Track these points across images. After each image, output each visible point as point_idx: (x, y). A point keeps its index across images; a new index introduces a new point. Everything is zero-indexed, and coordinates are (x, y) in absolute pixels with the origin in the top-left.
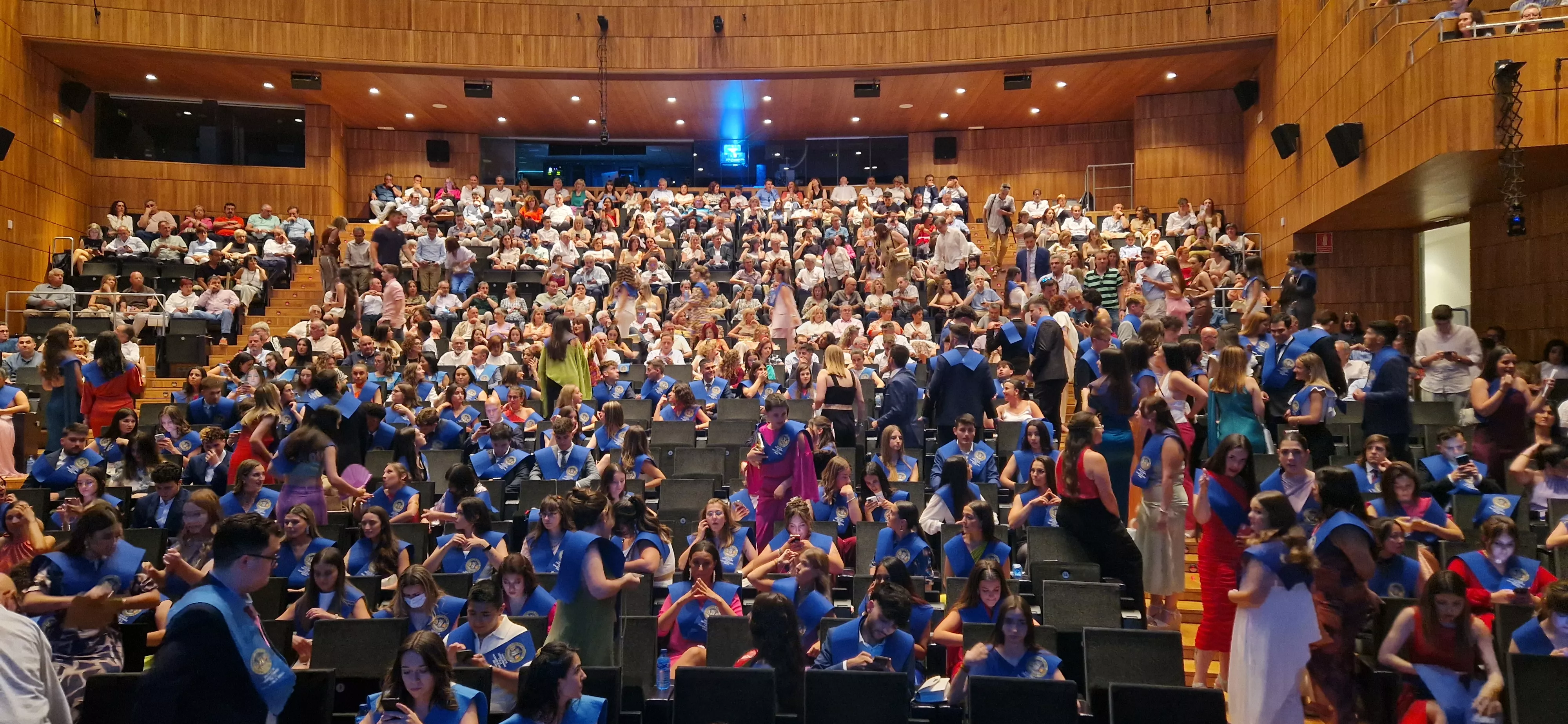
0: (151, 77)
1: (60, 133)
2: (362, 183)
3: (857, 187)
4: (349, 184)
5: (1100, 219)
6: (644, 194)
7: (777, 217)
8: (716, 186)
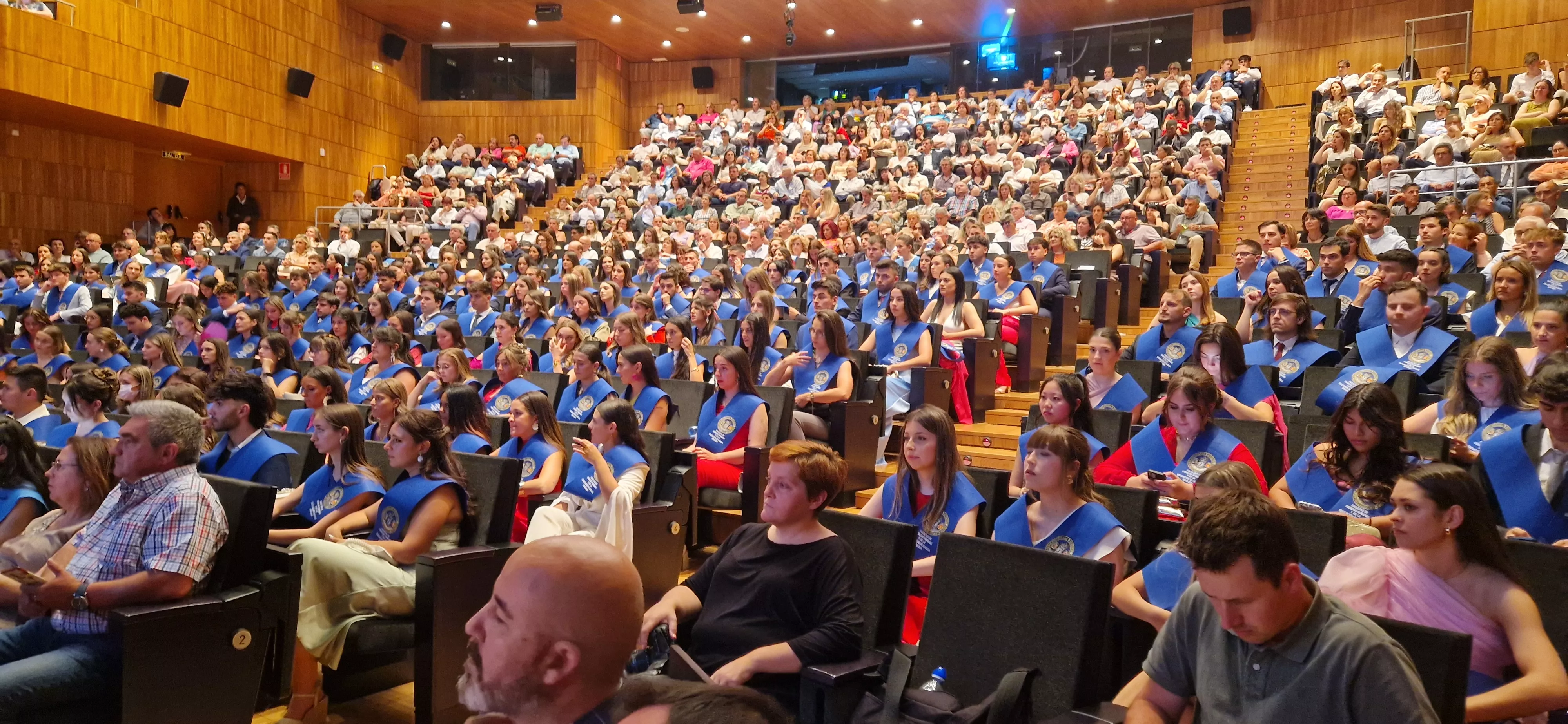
0: (446, 25)
1: (381, 79)
2: (641, 114)
3: (1125, 79)
4: (630, 116)
5: (1416, 89)
6: (893, 106)
7: (1018, 119)
8: (962, 90)
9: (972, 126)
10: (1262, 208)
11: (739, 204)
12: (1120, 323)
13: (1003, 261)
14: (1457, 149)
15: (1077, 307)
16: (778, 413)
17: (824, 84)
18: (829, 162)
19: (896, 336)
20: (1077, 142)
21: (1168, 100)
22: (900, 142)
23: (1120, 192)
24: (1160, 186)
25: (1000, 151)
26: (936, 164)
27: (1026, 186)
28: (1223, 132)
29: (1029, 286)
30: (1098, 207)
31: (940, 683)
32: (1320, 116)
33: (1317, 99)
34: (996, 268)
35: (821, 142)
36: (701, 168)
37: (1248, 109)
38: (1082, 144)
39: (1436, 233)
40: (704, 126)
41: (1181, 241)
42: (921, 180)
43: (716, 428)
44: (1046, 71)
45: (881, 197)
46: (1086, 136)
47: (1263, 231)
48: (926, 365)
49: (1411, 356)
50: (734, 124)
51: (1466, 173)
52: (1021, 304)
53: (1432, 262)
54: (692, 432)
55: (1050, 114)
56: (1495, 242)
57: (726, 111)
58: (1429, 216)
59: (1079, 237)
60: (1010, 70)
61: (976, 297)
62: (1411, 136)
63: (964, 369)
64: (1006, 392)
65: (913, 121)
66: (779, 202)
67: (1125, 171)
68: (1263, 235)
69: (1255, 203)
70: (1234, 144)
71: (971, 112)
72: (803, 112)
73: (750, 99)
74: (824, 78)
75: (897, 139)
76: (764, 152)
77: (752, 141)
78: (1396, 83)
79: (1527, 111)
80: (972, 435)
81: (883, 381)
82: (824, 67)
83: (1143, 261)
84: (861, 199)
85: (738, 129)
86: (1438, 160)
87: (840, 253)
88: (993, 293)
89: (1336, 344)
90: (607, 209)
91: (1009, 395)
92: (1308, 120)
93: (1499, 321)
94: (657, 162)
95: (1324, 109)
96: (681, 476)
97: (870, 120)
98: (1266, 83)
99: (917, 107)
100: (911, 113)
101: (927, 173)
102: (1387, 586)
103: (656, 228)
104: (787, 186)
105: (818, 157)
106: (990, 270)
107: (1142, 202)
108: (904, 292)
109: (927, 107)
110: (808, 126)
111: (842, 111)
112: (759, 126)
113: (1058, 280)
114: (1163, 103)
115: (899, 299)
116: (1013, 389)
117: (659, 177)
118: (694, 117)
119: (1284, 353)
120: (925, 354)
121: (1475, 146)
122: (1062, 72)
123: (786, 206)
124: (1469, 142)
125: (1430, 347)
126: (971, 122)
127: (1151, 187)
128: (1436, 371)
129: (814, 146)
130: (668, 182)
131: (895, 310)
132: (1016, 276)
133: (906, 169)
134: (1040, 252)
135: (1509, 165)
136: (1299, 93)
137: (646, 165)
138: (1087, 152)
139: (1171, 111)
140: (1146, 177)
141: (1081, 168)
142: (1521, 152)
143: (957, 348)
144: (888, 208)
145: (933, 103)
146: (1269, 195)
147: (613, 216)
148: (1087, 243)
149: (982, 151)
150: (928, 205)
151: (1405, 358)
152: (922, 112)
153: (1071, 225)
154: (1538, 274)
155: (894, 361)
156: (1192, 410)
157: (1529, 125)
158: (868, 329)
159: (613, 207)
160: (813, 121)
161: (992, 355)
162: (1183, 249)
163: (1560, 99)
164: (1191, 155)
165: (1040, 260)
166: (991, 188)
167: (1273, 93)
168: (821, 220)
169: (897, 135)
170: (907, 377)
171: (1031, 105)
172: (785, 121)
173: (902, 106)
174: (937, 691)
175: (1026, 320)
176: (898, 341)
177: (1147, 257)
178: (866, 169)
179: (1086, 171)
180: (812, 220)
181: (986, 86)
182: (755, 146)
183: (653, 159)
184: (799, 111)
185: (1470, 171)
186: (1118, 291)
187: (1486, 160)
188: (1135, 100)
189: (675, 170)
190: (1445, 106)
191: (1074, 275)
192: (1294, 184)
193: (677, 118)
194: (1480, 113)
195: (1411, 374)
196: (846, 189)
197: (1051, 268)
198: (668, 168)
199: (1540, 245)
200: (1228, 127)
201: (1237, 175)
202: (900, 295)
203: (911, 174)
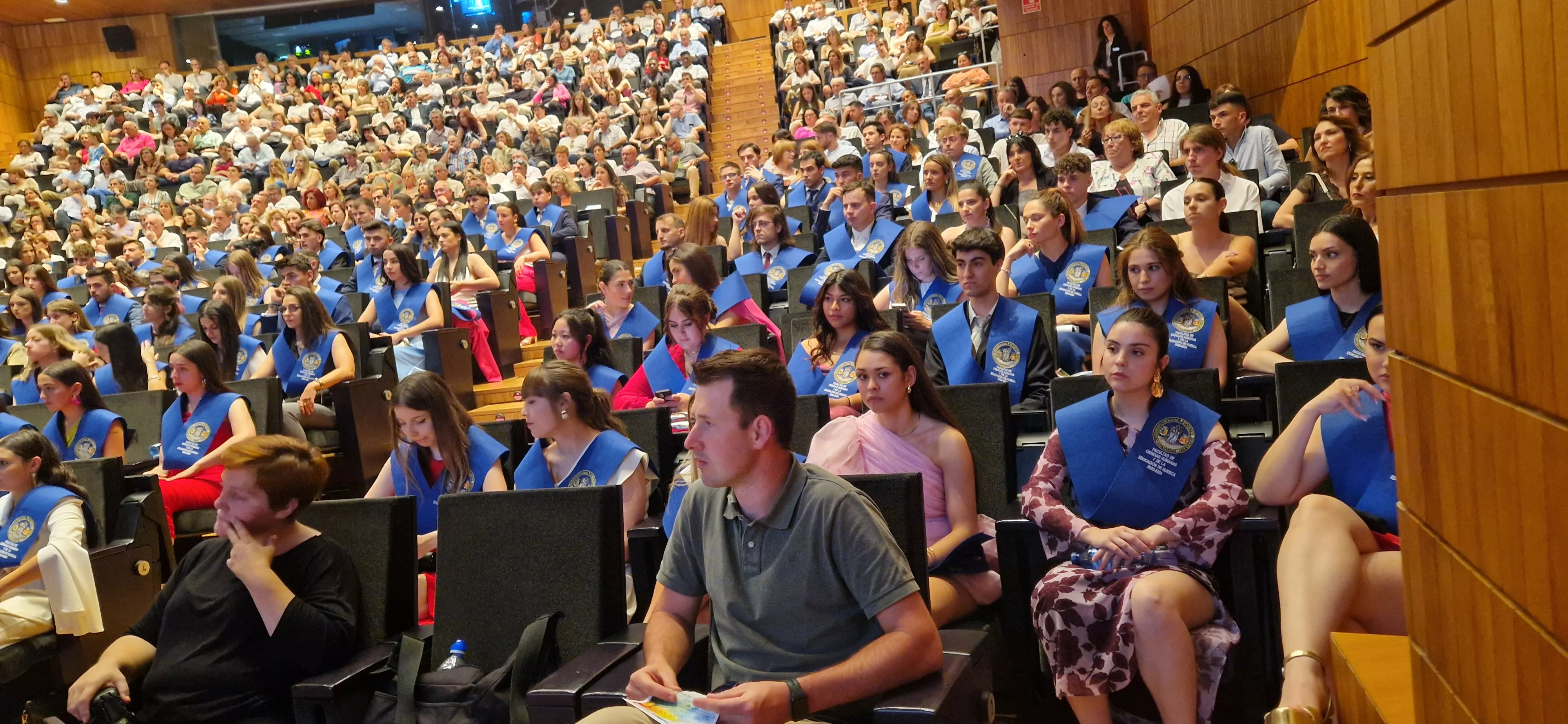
2: (42, 88)
3: (604, 20)
4: (27, 91)
5: (849, 17)
6: (366, 59)
7: (505, 65)
8: (441, 39)
9: (458, 76)
10: (744, 136)
11: (196, 183)
12: (635, 257)
13: (507, 210)
14: (887, 69)
15: (590, 247)
16: (263, 409)
17: (281, 40)
18: (301, 126)
19: (398, 302)
20: (567, 86)
21: (646, 39)
22: (381, 97)
23: (617, 132)
24: (651, 122)
25: (492, 99)
26: (426, 118)
27: (524, 134)
28: (699, 66)
29: (537, 231)
30: (597, 148)
31: (461, 657)
32: (778, 45)
33: (774, 30)
34: (500, 219)
35: (287, 104)
36: (138, 146)
37: (718, 44)
38: (572, 88)
39: (876, 139)
40: (132, 96)
41: (680, 175)
42: (411, 138)
43: (185, 440)
44: (526, 15)
45: (370, 158)
46: (575, 79)
47: (742, 154)
48: (438, 327)
49: (869, 249)
50: (173, 91)
51: (896, 87)
52: (532, 251)
53: (879, 164)
54: (156, 450)
55: (534, 57)
56: (923, 145)
57: (158, 77)
58: (870, 124)
59: (582, 179)
60: (487, 15)
61: (484, 249)
62: (852, 60)
63: (483, 327)
64: (533, 342)
65: (391, 73)
66: (249, 174)
67: (618, 111)
68: (743, 158)
69: (738, 131)
70: (711, 78)
71: (455, 60)
72: (257, 72)
73: (188, 61)
74: (280, 33)
75: (377, 94)
76: (219, 121)
77: (199, 109)
78: (833, 14)
79: (934, 31)
80: (502, 392)
81: (390, 351)
82: (275, 20)
83: (646, 195)
84: (346, 163)
85: (178, 97)
86: (874, 78)
87: (330, 223)
88: (502, 244)
89: (812, 246)
90: (14, 207)
91: (537, 344)
92: (770, 50)
93: (931, 208)
94: (75, 144)
95: (780, 39)
96: (139, 505)
97: (340, 76)
98: (730, 17)
99: (394, 59)
100: (388, 65)
101: (417, 129)
102: (861, 449)
103: (88, 220)
104: (254, 156)
105: (287, 120)
106: (494, 221)
107: (638, 139)
108: (399, 253)
109: (405, 58)
110: (268, 88)
111: (307, 68)
112: (206, 91)
113: (566, 221)
114: (641, 42)
115: (393, 261)
116: (539, 339)
117: (82, 162)
118: (118, 87)
119: (771, 261)
120: (436, 315)
121: (900, 64)
122: (541, 16)
123: (257, 180)
124: (896, 61)
125: (882, 238)
126: (455, 71)
127: (643, 124)
128: (887, 258)
129: (280, 109)
130: (95, 165)
131: (391, 273)
132: (522, 223)
133: (392, 126)
134: (544, 197)
135: (927, 78)
136: (759, 27)
137: (57, 149)
138: (579, 94)
139: (650, 50)
140: (638, 115)
141: (576, 112)
142: (934, 67)
143: (472, 305)
144: (379, 169)
145: (412, 53)
146: (748, 122)
147: (25, 214)
148: (591, 184)
149: (473, 101)
150: (424, 162)
151: (864, 250)
152: (401, 64)
153: (573, 168)
154: (954, 164)
155: (401, 329)
156: (690, 325)
157: (937, 43)
158: (366, 299)
159: (22, 204)
160: (274, 81)
161: (510, 306)
162: (682, 181)
163: (956, 18)
164: (675, 91)
165: (546, 205)
166: (489, 138)
167: (737, 27)
168: (302, 190)
169: (376, 89)
170: (419, 344)
171: (516, 50)
172: (239, 83)
173: (376, 57)
174: (458, 666)
175: (540, 266)
176: (402, 307)
177: (649, 190)
178: (347, 129)
179: (581, 113)
180: (292, 191)
181: (465, 33)
182: (205, 114)
183: (69, 140)
184: (254, 71)
185: (900, 87)
186: (628, 227)
187: (909, 76)
188: (616, 40)
189: (103, 152)
190: (872, 30)
191: (582, 216)
192: (767, 110)
193: (94, 90)
194: (901, 35)
195: (870, 263)
196: (327, 153)
197: (557, 210)
198: (92, 149)
199: (951, 139)
200: (703, 61)
201: (718, 108)
202: (394, 256)
203: (399, 131)
